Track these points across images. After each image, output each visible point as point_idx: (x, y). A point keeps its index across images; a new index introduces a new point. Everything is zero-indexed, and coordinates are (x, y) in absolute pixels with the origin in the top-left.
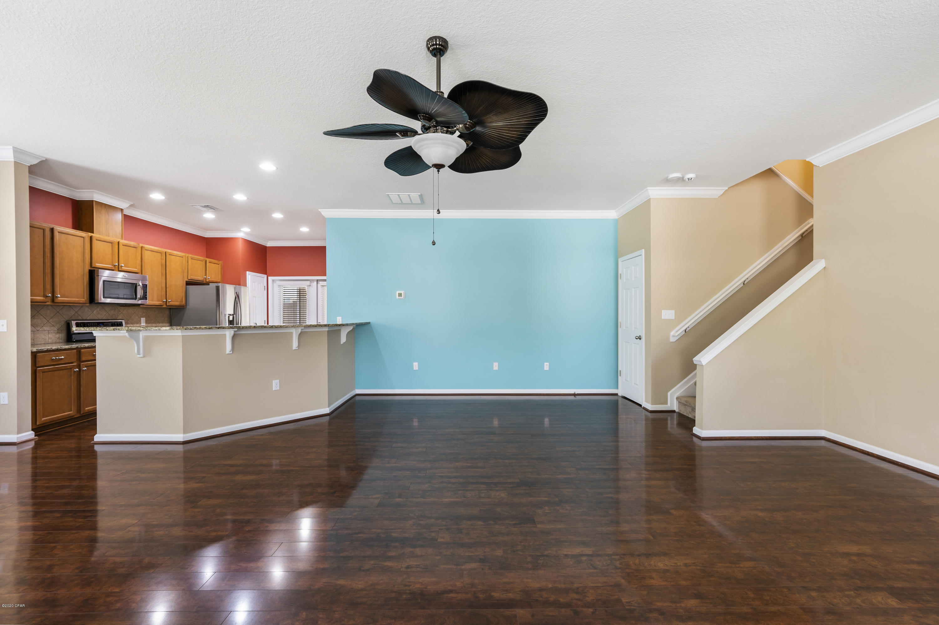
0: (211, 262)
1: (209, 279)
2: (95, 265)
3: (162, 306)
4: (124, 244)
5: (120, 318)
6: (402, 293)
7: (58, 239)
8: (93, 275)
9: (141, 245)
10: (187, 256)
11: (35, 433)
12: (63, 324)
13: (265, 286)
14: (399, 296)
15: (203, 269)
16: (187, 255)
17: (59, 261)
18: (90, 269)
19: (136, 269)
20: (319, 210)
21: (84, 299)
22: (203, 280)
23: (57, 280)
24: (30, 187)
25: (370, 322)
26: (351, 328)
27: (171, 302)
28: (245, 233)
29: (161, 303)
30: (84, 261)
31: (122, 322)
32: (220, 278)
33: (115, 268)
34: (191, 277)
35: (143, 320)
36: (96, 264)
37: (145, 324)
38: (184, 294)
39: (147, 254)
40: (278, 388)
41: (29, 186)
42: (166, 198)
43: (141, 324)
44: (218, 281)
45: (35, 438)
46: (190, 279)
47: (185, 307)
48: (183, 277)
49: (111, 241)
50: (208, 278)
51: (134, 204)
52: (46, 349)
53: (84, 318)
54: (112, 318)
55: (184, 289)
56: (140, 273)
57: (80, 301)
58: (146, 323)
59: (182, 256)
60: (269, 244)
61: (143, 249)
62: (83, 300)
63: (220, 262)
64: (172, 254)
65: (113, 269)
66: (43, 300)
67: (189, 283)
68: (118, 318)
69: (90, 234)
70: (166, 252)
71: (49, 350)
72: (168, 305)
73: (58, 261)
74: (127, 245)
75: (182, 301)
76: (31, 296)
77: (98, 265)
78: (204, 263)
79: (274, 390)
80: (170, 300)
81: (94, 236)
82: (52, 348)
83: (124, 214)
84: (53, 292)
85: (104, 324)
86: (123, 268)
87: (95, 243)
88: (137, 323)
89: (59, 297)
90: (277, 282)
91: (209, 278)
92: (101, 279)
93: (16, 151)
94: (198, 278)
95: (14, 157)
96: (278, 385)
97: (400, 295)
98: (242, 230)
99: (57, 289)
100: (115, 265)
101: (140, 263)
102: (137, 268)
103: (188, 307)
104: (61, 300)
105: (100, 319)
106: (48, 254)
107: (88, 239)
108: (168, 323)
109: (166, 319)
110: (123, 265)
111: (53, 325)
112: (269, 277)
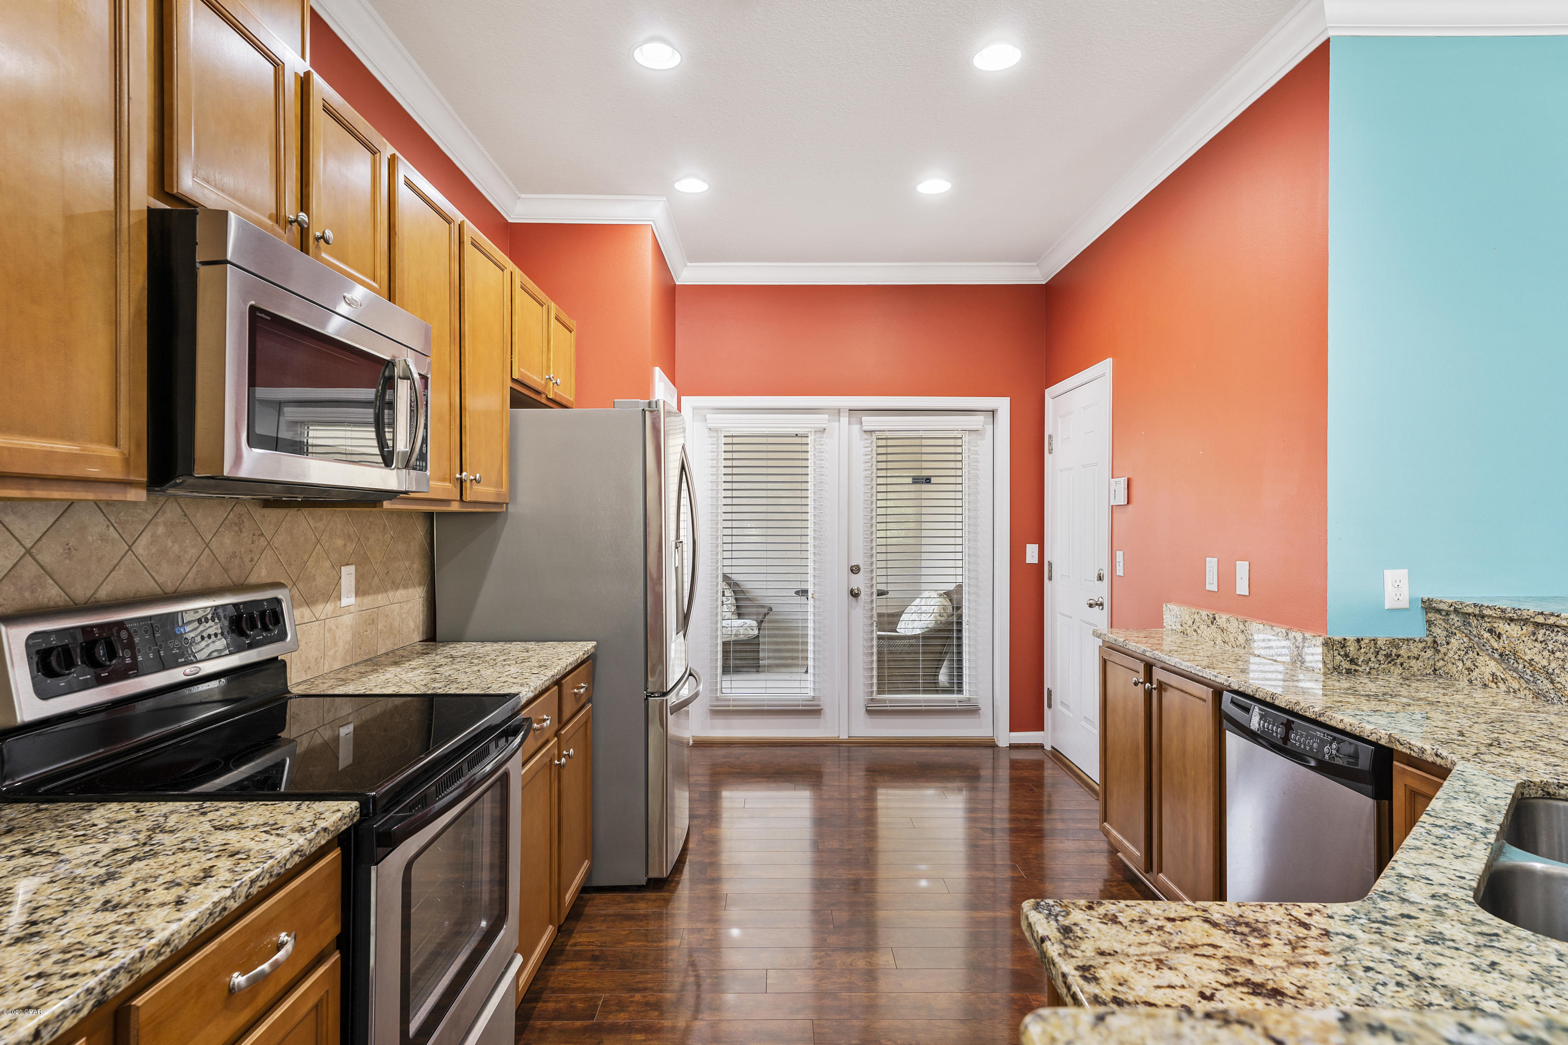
0: (559, 316)
3: (448, 502)
9: (389, 146)
10: (511, 269)
19: (373, 278)
21: (118, 445)
22: (543, 391)
28: (672, 205)
31: (280, 600)
33: (290, 242)
34: (521, 368)
35: (348, 576)
37: (353, 599)
38: (505, 451)
43: (339, 598)
44: (570, 399)
46: (519, 377)
47: (504, 506)
53: (81, 593)
55: (506, 426)
57: (82, 458)
58: (358, 593)
59: (500, 262)
60: (687, 275)
63: (574, 323)
64: (477, 241)
70: (461, 225)
72: (468, 497)
75: (500, 482)
78: (543, 315)
80: (477, 475)
86: (323, 254)
90: (707, 416)
91: (557, 381)
94: (535, 378)
101: (385, 249)
102: (378, 274)
108: (420, 584)
110: (327, 233)
112: (683, 398)
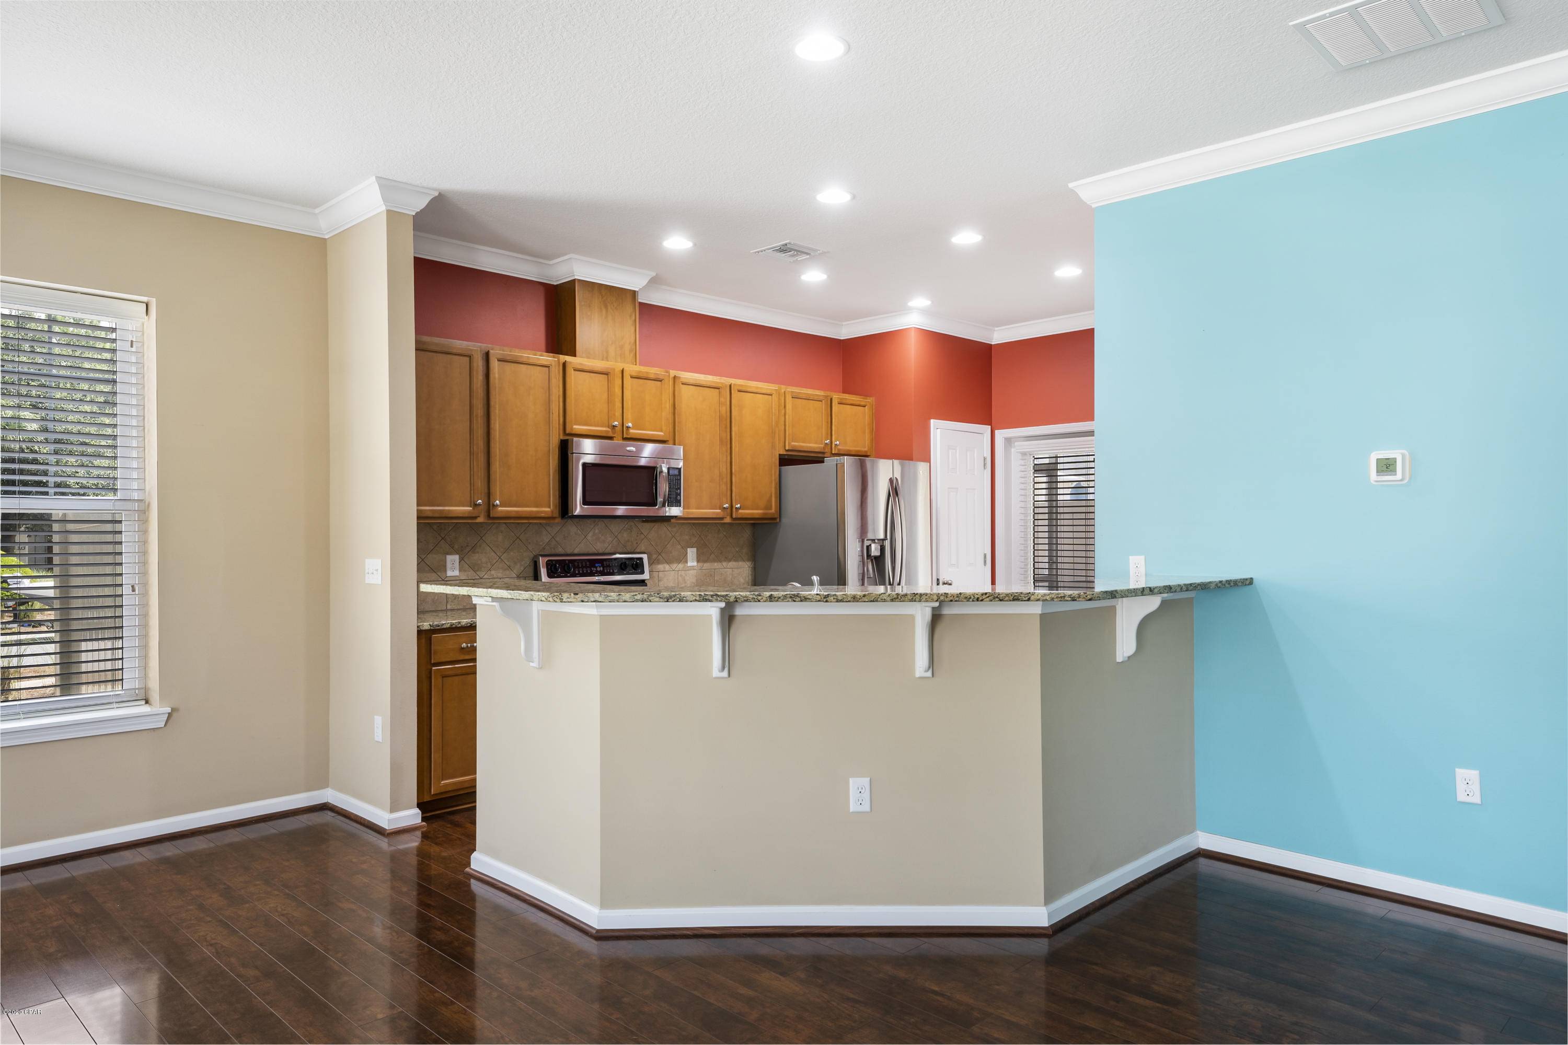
0: (844, 401)
1: (839, 447)
2: (572, 429)
3: (722, 519)
4: (634, 374)
5: (643, 549)
6: (1395, 460)
7: (497, 376)
8: (565, 450)
9: (673, 373)
10: (783, 391)
11: (423, 813)
12: (526, 565)
13: (985, 459)
14: (1379, 471)
15: (823, 426)
16: (783, 388)
17: (499, 424)
18: (562, 437)
19: (661, 431)
20: (1071, 185)
21: (550, 507)
22: (823, 451)
23: (496, 467)
24: (417, 260)
25: (1252, 579)
26: (1153, 603)
27: (739, 508)
28: (925, 312)
29: (718, 513)
30: (548, 422)
31: (641, 559)
32: (867, 442)
33: (614, 433)
34: (793, 443)
35: (692, 553)
36: (575, 427)
37: (695, 564)
38: (773, 490)
39: (686, 393)
40: (866, 807)
41: (415, 257)
42: (695, 245)
43: (687, 562)
44: (863, 449)
45: (420, 826)
46: (791, 449)
47: (778, 520)
48: (773, 447)
49: (604, 371)
50: (836, 445)
51: (656, 275)
52: (448, 626)
53: (569, 551)
54: (626, 551)
55: (775, 477)
56: (671, 441)
57: (542, 512)
58: (698, 561)
59: (768, 392)
60: (998, 337)
61: (677, 382)
62: (546, 510)
63: (871, 400)
64: (744, 389)
65: (611, 434)
66: (469, 512)
67: (786, 460)
68: (638, 550)
69: (563, 358)
70: (730, 386)
71: (454, 626)
72: (734, 516)
73: (497, 425)
74: (641, 375)
75: (768, 507)
76: (418, 505)
77: (578, 428)
78: (823, 406)
79: (852, 812)
80: (739, 505)
81: (570, 363)
82: (459, 623)
83: (640, 303)
84: (489, 495)
85: (605, 563)
86: (631, 431)
87: (572, 375)
88: (679, 561)
89: (497, 505)
90: (1016, 444)
91: (838, 442)
92: (578, 460)
93: (387, 186)
94: (811, 445)
95: (385, 200)
96: (866, 795)
97: (1386, 466)
98: (911, 304)
99: (497, 489)
100: (614, 427)
101: (670, 417)
102: (664, 428)
103: (784, 520)
104: (502, 511)
105: (601, 551)
106: (480, 411)
107: (559, 371)
108: (748, 560)
109: (745, 550)
110: (630, 425)
111: (509, 567)
112: (996, 432)
